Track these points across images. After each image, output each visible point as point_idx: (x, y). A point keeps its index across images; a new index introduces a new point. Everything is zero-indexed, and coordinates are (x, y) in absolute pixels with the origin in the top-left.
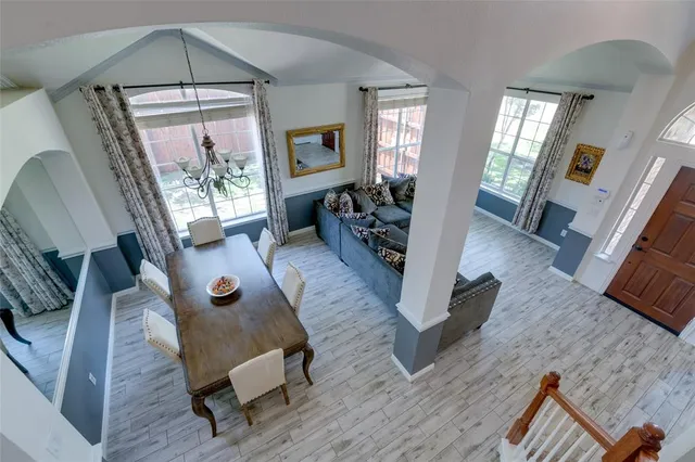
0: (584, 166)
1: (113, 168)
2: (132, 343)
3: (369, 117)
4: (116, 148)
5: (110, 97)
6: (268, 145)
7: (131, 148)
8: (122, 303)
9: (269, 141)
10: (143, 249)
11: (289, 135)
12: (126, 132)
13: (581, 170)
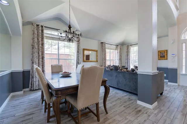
0: (163, 55)
1: (32, 46)
2: (14, 106)
3: (104, 49)
4: (36, 40)
5: (40, 27)
6: (79, 49)
7: (40, 41)
8: (13, 97)
9: (79, 48)
10: (31, 76)
11: (84, 50)
12: (41, 36)
13: (162, 56)
